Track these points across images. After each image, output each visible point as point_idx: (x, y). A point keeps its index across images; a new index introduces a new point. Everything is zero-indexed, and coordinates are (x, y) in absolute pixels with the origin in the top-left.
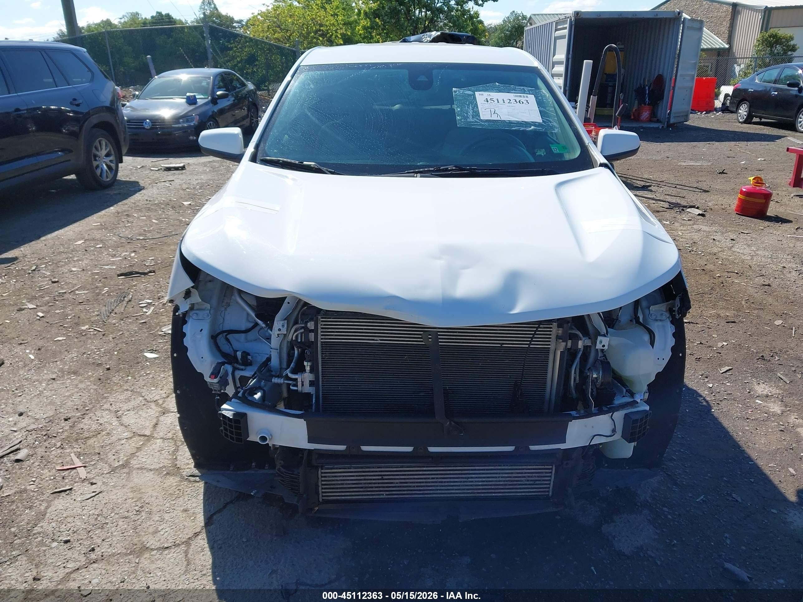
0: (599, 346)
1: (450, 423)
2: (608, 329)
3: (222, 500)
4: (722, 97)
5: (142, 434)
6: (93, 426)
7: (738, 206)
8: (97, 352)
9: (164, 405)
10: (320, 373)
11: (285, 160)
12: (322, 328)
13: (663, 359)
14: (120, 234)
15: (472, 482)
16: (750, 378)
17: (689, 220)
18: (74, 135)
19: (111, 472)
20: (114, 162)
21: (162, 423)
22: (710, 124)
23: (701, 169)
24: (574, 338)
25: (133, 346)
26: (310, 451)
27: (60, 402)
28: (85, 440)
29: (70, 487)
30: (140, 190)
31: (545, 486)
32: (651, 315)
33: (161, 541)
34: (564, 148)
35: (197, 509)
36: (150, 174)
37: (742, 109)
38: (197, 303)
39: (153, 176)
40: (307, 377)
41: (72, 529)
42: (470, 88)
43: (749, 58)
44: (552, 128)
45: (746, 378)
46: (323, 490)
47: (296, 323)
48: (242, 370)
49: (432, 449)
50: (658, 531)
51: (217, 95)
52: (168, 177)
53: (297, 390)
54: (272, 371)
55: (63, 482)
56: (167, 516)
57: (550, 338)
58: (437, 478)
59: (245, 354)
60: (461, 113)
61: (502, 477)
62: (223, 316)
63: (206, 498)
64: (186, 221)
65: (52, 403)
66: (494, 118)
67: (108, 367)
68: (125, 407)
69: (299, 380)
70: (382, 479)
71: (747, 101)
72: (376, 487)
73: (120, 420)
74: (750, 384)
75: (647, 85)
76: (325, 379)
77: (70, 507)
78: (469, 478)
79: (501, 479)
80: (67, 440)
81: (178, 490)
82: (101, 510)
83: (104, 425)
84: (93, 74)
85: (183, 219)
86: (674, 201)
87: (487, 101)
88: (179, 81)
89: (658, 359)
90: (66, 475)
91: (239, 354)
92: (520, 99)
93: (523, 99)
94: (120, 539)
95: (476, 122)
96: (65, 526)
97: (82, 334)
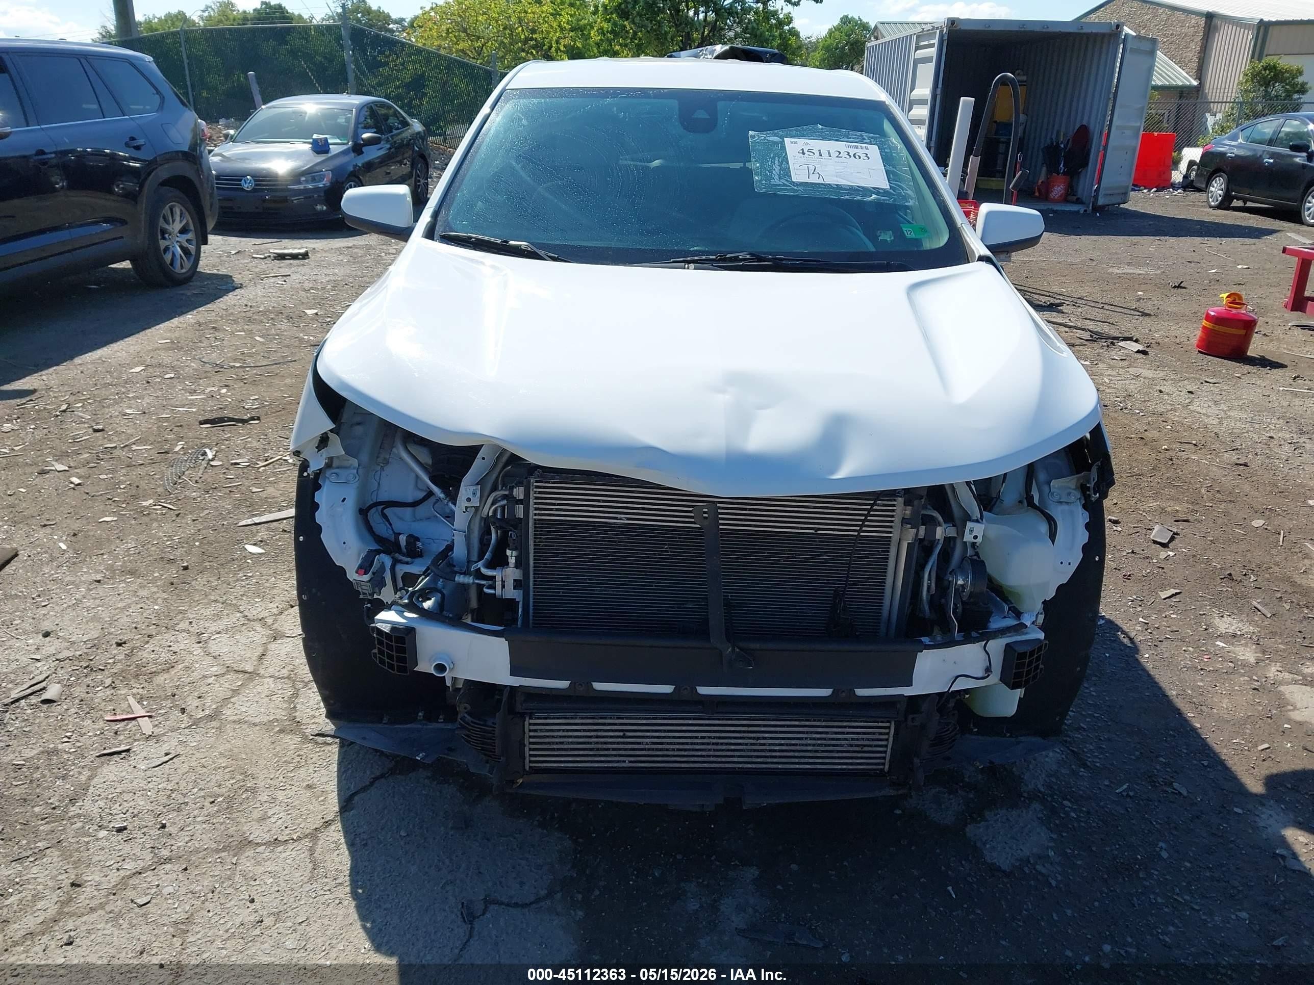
0: (968, 538)
1: (733, 650)
2: (984, 513)
3: (368, 773)
4: (1183, 166)
5: (241, 669)
6: (163, 655)
7: (1201, 340)
8: (167, 540)
9: (275, 627)
10: (531, 569)
11: (480, 237)
12: (536, 498)
13: (1069, 564)
14: (203, 357)
15: (764, 744)
16: (1208, 608)
17: (1121, 360)
18: (131, 197)
19: (191, 725)
20: (194, 242)
21: (272, 653)
22: (1163, 208)
23: (1144, 281)
24: (929, 522)
25: (225, 534)
26: (513, 689)
27: (110, 617)
28: (150, 676)
29: (127, 748)
30: (235, 288)
31: (878, 755)
32: (1053, 494)
33: (272, 832)
34: (923, 230)
35: (328, 786)
36: (251, 264)
37: (1215, 185)
38: (338, 457)
39: (256, 267)
40: (511, 573)
41: (131, 810)
42: (776, 131)
43: (1230, 103)
44: (906, 198)
45: (1201, 607)
46: (532, 753)
47: (494, 489)
48: (407, 563)
49: (703, 690)
50: (1055, 836)
51: (363, 140)
52: (280, 270)
53: (495, 594)
54: (454, 566)
55: (115, 740)
56: (281, 796)
57: (892, 522)
58: (710, 738)
59: (413, 539)
60: (761, 171)
61: (811, 739)
62: (378, 479)
63: (343, 770)
64: (309, 340)
65: (96, 618)
66: (814, 179)
67: (185, 564)
68: (213, 627)
69: (499, 579)
70: (624, 737)
71: (1224, 172)
72: (614, 749)
73: (205, 648)
74: (1207, 617)
75: (1062, 143)
76: (538, 578)
77: (127, 777)
78: (758, 738)
79: (809, 742)
80: (122, 675)
81: (299, 755)
82: (177, 783)
83: (180, 654)
84: (163, 99)
85: (306, 337)
86: (1099, 329)
87: (804, 153)
88: (301, 114)
89: (1062, 563)
90: (121, 729)
91: (403, 539)
92: (855, 151)
93: (860, 152)
94: (208, 828)
95: (784, 185)
96: (120, 805)
97: (142, 512)
